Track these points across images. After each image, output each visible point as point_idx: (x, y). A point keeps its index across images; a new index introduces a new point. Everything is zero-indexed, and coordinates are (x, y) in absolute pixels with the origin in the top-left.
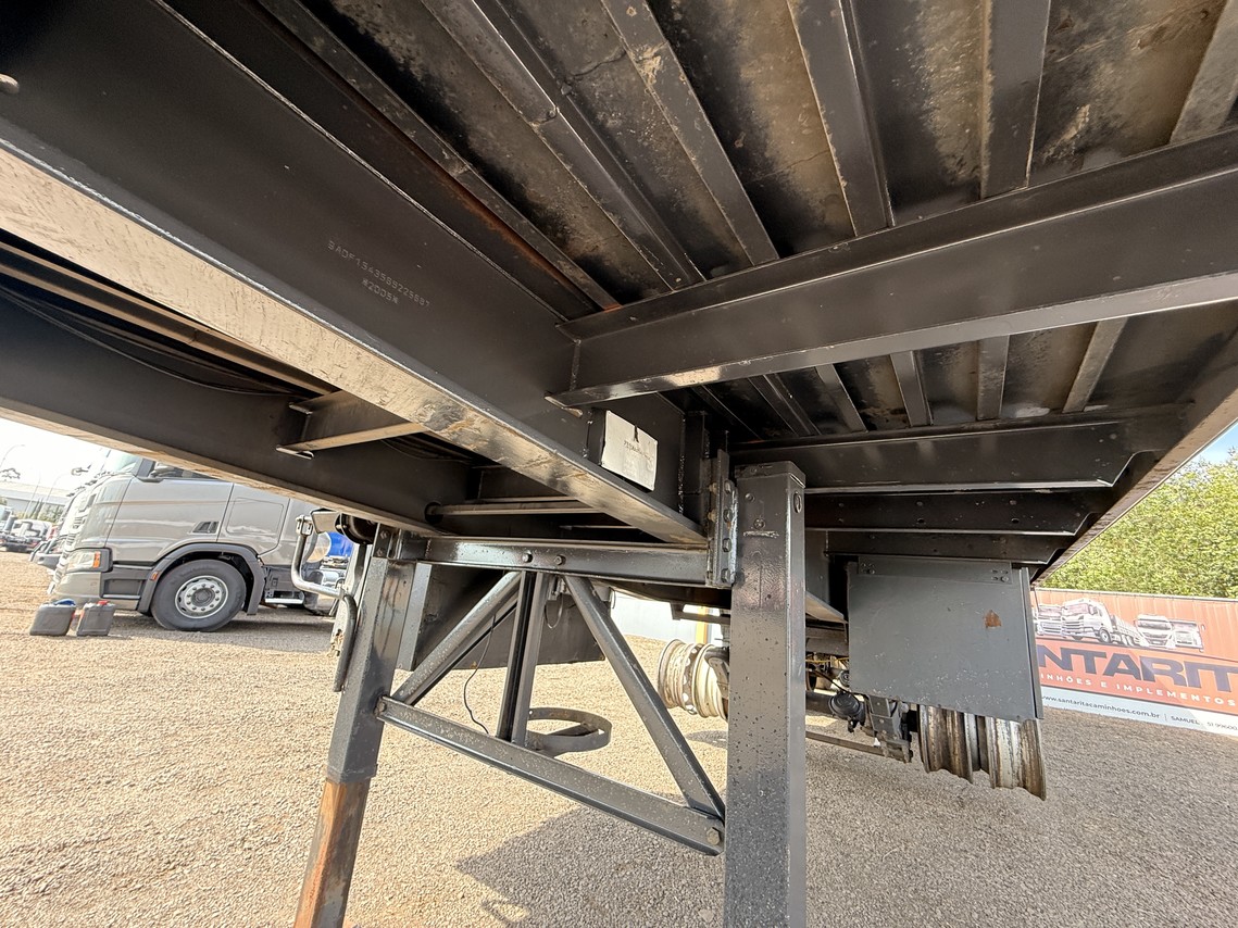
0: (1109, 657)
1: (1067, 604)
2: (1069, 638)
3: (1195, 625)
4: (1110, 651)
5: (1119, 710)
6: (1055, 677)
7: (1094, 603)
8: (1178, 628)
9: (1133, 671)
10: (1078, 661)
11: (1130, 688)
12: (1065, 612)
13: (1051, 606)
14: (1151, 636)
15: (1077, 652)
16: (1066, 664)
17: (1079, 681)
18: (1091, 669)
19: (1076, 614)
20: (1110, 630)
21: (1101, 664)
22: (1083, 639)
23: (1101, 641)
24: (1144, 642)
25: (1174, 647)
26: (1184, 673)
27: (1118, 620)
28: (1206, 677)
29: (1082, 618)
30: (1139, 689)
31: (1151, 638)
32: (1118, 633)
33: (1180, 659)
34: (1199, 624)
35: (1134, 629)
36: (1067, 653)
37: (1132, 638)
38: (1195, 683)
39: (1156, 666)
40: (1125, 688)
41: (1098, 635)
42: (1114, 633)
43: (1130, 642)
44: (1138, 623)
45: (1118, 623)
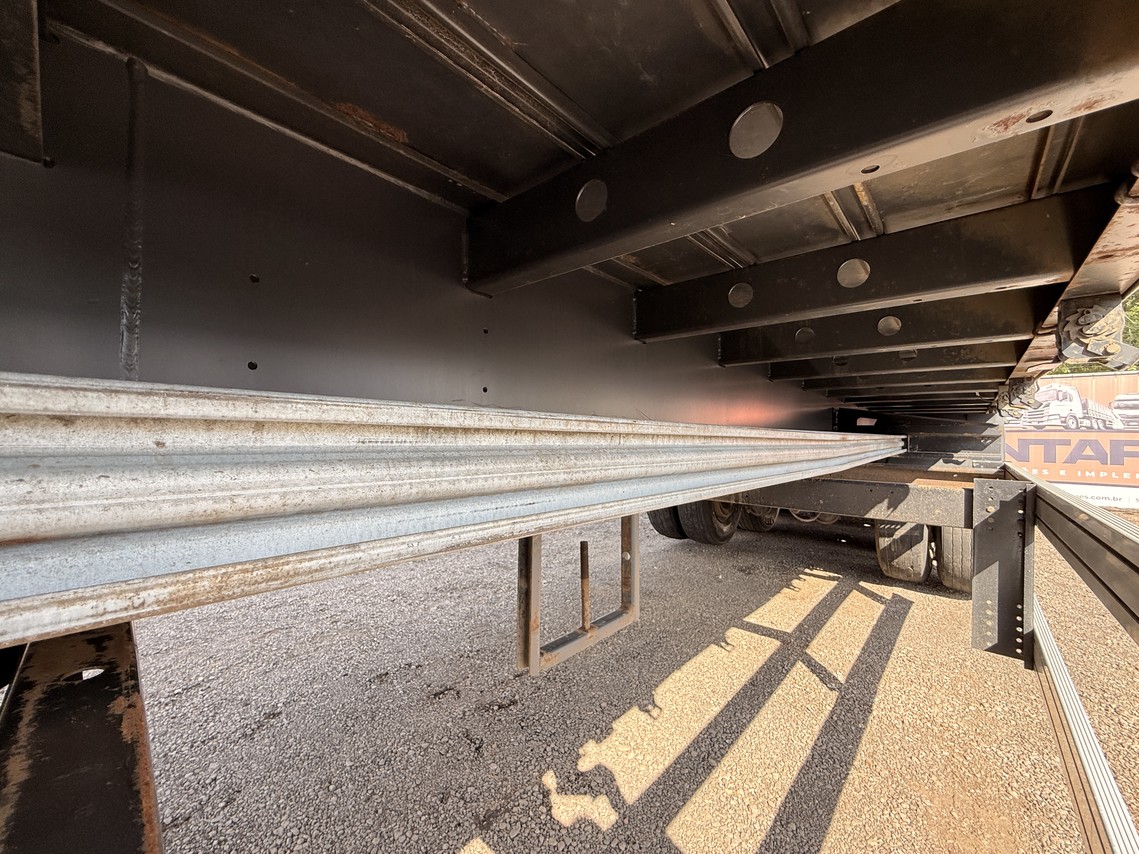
0: (1073, 444)
2: (1029, 428)
4: (1075, 438)
7: (1064, 388)
9: (1099, 457)
10: (1036, 451)
11: (1093, 474)
14: (1128, 417)
15: (1037, 442)
16: (1021, 457)
18: (1050, 458)
20: (1079, 414)
21: (1062, 452)
22: (1047, 428)
23: (1067, 428)
24: (1118, 425)
27: (1091, 404)
29: (1047, 406)
30: (1102, 474)
31: (1128, 419)
32: (1089, 418)
35: (1109, 412)
37: (1104, 421)
39: (1127, 449)
40: (1087, 474)
41: (1062, 422)
42: (1084, 418)
43: (1101, 426)
44: (1116, 404)
45: (1090, 407)
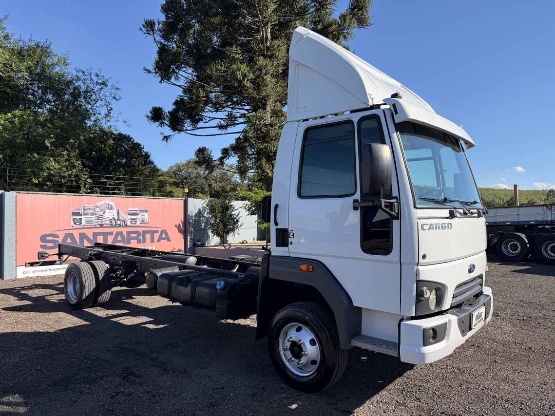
0: (114, 234)
1: (99, 204)
2: (97, 226)
3: (147, 211)
4: (115, 230)
7: (111, 203)
8: (142, 214)
9: (123, 241)
12: (97, 210)
13: (91, 206)
19: (102, 210)
20: (116, 219)
21: (111, 238)
22: (104, 225)
23: (112, 226)
24: (129, 224)
25: (139, 224)
26: (141, 237)
28: (148, 236)
29: (104, 212)
33: (140, 230)
36: (95, 235)
39: (132, 235)
41: (111, 222)
42: (118, 220)
43: (124, 224)
44: (128, 213)
45: (120, 214)
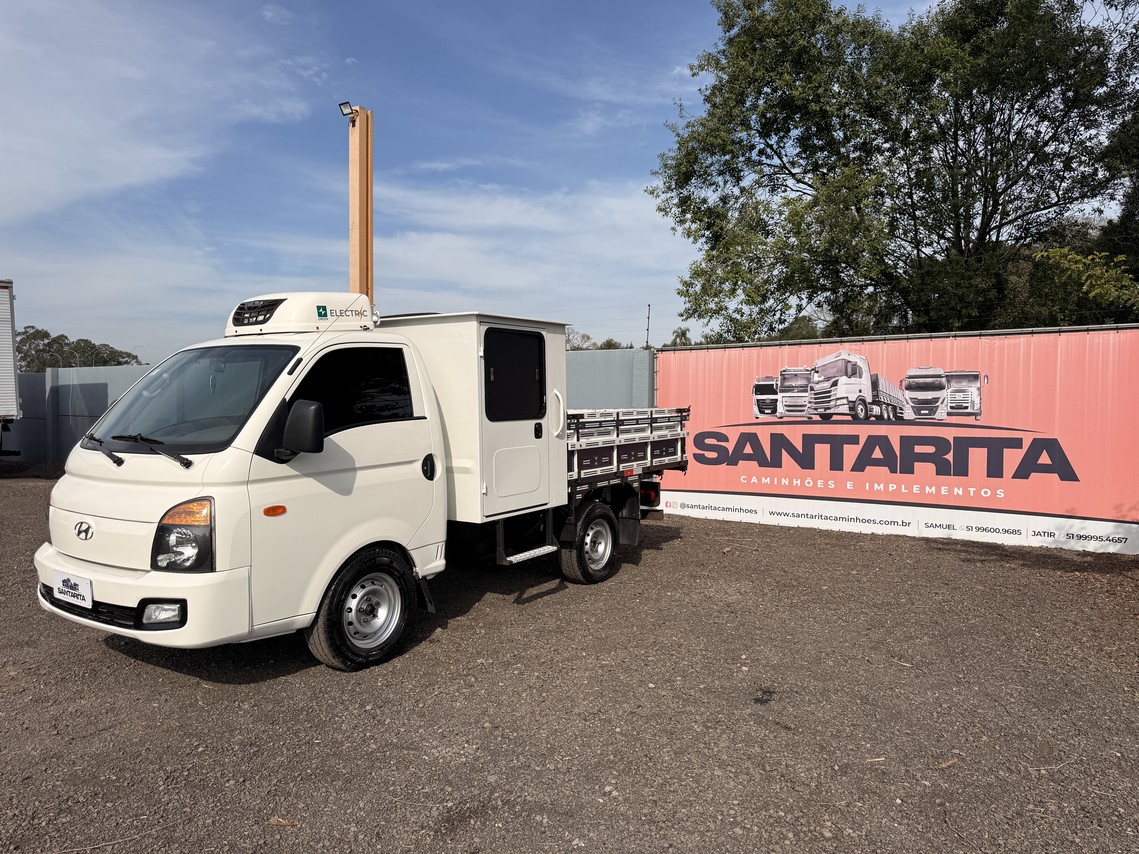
0: (862, 441)
1: (819, 363)
2: (814, 418)
3: (976, 377)
4: (864, 431)
5: (864, 521)
6: (791, 482)
7: (853, 358)
8: (955, 385)
9: (889, 462)
10: (822, 452)
11: (881, 486)
12: (816, 377)
13: (800, 369)
14: (919, 402)
15: (823, 439)
16: (806, 461)
17: (820, 483)
18: (837, 464)
19: (827, 379)
20: (869, 399)
21: (851, 453)
22: (834, 418)
23: (856, 419)
24: (909, 414)
25: (945, 416)
26: (950, 457)
27: (880, 382)
28: (978, 457)
29: (835, 384)
30: (892, 487)
31: (920, 405)
32: (879, 403)
34: (982, 377)
35: (900, 394)
36: (810, 441)
38: (962, 469)
39: (918, 449)
40: (876, 486)
41: (851, 409)
42: (875, 402)
43: (891, 416)
44: (906, 383)
45: (881, 388)
